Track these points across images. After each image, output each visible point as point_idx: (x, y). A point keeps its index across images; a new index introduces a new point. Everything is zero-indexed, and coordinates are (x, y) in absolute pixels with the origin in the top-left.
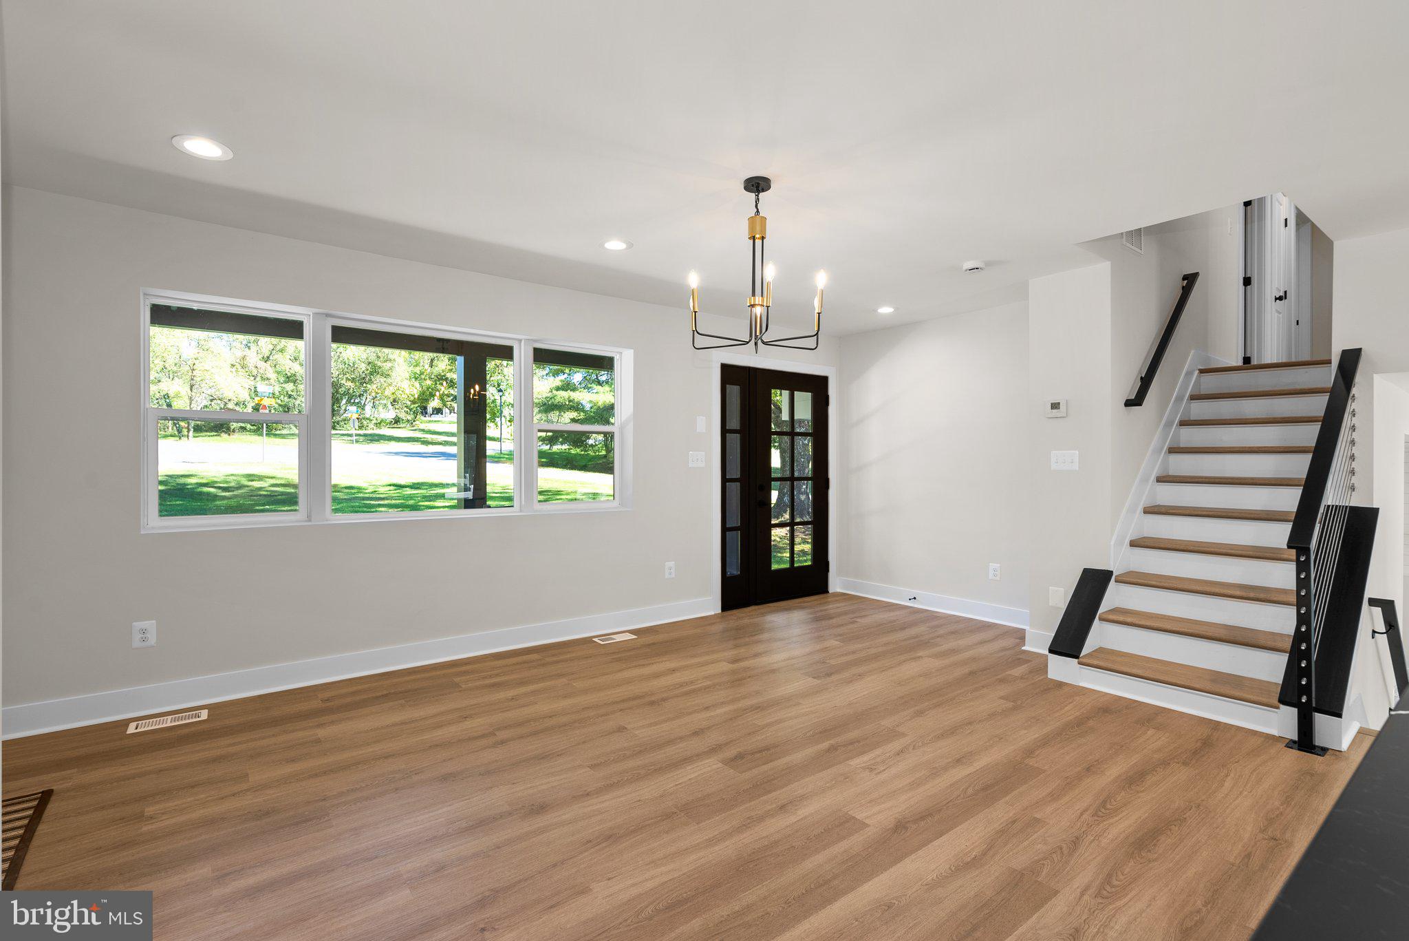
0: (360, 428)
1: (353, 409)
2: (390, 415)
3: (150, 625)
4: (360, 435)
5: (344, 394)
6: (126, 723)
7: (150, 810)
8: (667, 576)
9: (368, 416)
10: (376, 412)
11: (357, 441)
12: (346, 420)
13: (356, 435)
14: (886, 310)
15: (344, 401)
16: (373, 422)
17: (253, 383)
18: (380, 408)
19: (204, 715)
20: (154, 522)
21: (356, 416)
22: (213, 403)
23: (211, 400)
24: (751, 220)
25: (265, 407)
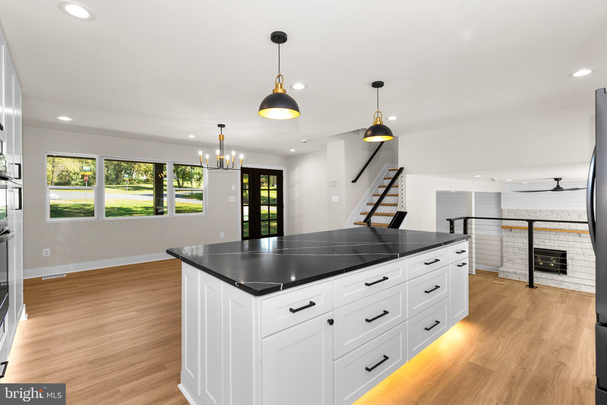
0: (130, 184)
1: (126, 176)
2: (145, 178)
3: (48, 250)
4: (131, 187)
5: (123, 169)
6: (42, 278)
7: (51, 292)
8: (221, 237)
9: (134, 178)
10: (137, 177)
11: (129, 190)
12: (124, 181)
13: (128, 187)
14: (293, 150)
15: (123, 172)
16: (136, 181)
17: (81, 165)
18: (140, 175)
19: (65, 276)
20: (49, 220)
21: (128, 179)
22: (63, 173)
23: (62, 172)
24: (220, 136)
25: (86, 176)
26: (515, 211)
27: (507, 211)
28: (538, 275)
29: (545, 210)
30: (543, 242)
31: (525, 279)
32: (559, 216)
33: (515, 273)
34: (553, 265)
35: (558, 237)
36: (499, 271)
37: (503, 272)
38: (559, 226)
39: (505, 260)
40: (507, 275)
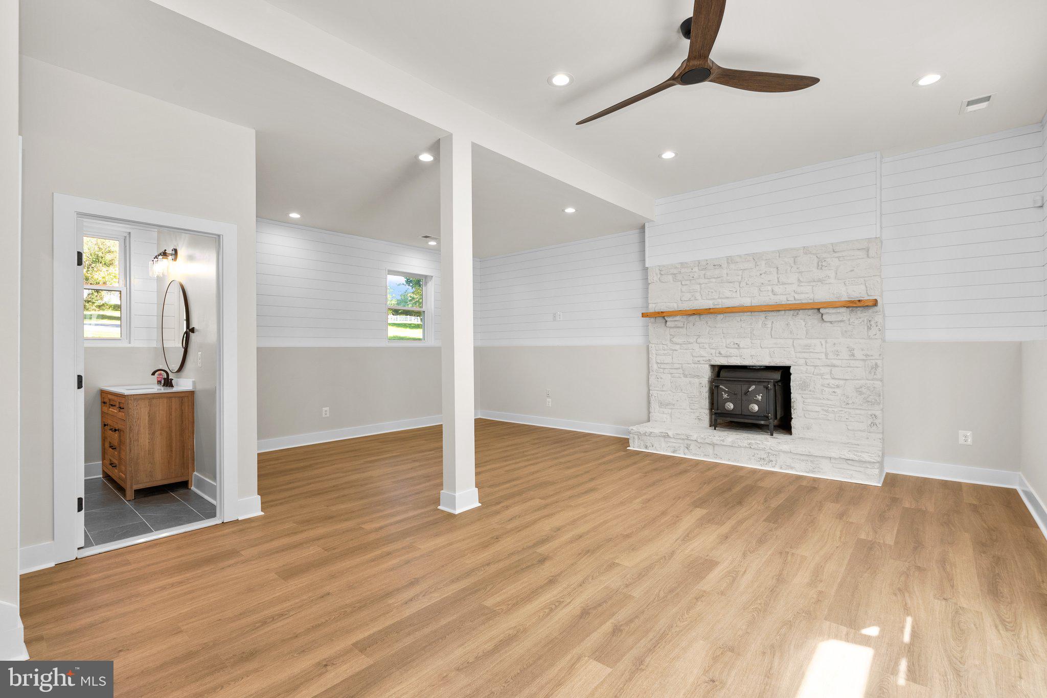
26: (676, 268)
27: (658, 272)
28: (717, 438)
29: (740, 256)
30: (736, 346)
31: (686, 451)
32: (772, 269)
33: (664, 437)
34: (756, 408)
35: (769, 330)
36: (630, 433)
37: (639, 435)
38: (772, 297)
39: (655, 406)
40: (648, 444)
